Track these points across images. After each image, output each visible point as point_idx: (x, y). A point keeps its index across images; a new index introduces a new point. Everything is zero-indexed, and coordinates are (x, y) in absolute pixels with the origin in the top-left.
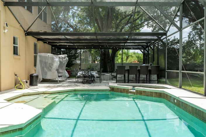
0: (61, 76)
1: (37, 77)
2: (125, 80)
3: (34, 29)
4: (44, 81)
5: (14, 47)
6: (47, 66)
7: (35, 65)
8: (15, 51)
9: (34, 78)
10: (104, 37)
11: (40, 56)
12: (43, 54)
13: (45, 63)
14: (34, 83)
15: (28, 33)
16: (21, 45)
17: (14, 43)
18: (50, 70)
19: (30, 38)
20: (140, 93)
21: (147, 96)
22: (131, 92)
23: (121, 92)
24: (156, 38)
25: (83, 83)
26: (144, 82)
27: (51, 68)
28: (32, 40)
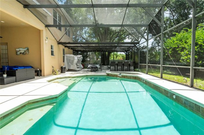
0: (79, 68)
1: (65, 68)
2: (115, 69)
3: (63, 41)
4: (69, 70)
5: (51, 51)
6: (70, 62)
7: (64, 61)
8: (52, 54)
9: (63, 69)
10: (103, 45)
11: (66, 56)
12: (68, 55)
13: (70, 60)
14: (63, 72)
15: (59, 43)
16: (55, 50)
17: (51, 49)
18: (72, 64)
19: (60, 45)
20: (124, 77)
21: (128, 78)
22: (119, 77)
23: (113, 76)
24: (133, 45)
25: (91, 71)
26: (126, 70)
27: (73, 63)
28: (62, 47)
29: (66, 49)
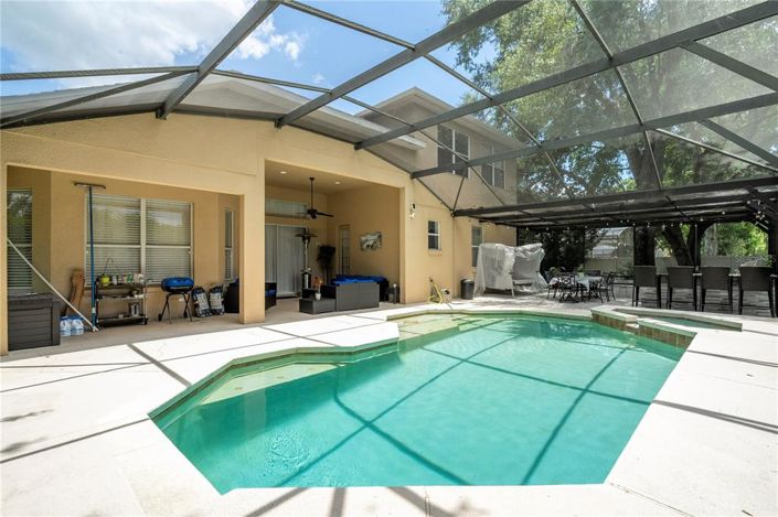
0: (530, 285)
1: (472, 284)
4: (490, 292)
5: (430, 237)
6: (495, 265)
7: (475, 264)
8: (433, 243)
9: (467, 287)
11: (484, 249)
12: (488, 245)
13: (493, 260)
14: (467, 295)
15: (456, 213)
16: (443, 234)
17: (430, 231)
18: (500, 274)
19: (462, 220)
20: (647, 332)
21: (664, 341)
22: (630, 329)
23: (611, 326)
24: (743, 192)
27: (501, 269)
28: (467, 224)
29: (488, 227)
